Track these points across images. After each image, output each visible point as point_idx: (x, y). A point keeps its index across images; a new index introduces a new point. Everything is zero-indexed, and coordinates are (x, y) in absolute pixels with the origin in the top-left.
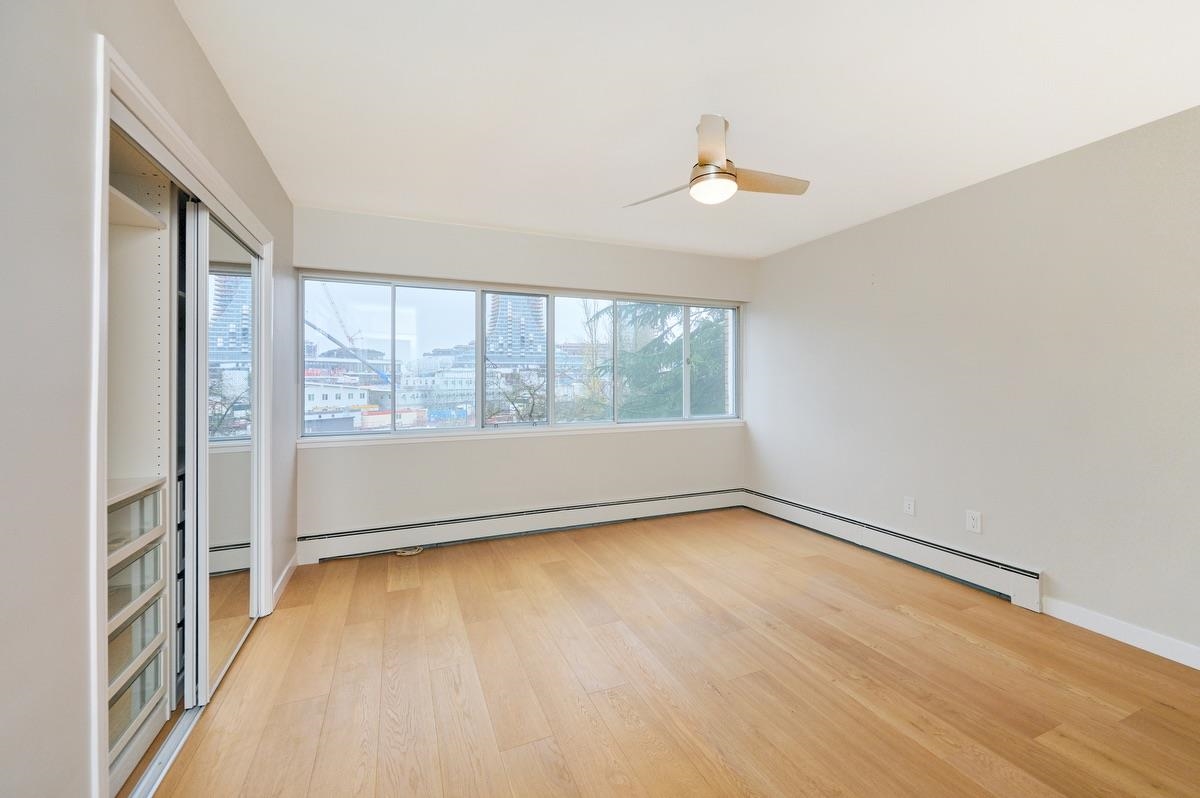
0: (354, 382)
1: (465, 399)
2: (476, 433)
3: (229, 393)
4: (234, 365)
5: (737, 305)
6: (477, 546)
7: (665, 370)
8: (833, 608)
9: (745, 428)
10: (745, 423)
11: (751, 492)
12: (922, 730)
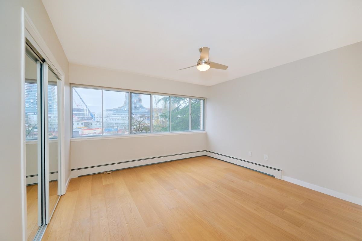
0: (78, 119)
1: (117, 125)
2: (129, 136)
3: (33, 123)
4: (33, 113)
5: (204, 99)
6: (130, 170)
7: (179, 116)
8: (232, 182)
9: (206, 134)
10: (206, 132)
11: (208, 151)
12: (257, 211)
